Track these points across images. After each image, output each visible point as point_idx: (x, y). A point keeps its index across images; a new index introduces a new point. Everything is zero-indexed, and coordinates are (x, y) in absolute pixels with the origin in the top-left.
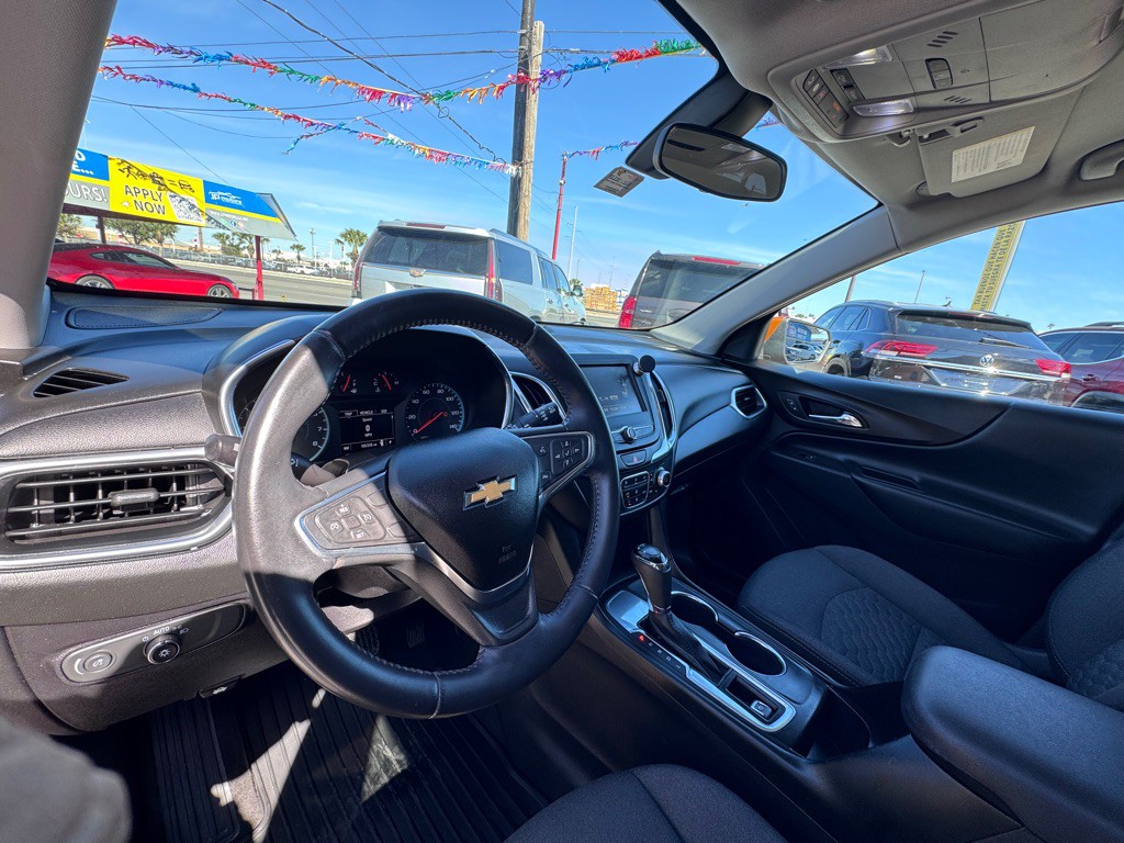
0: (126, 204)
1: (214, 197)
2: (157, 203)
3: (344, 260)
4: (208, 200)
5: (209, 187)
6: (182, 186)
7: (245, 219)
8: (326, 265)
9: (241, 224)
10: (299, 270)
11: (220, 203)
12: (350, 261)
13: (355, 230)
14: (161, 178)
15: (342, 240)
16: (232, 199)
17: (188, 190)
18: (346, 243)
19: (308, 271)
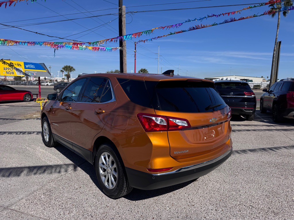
0: (4, 73)
1: (27, 67)
2: (12, 71)
3: (64, 77)
4: (25, 68)
5: (25, 64)
6: (18, 65)
7: (36, 72)
8: (56, 81)
9: (35, 74)
10: (46, 84)
11: (29, 68)
12: (66, 78)
13: (68, 65)
14: (13, 64)
15: (63, 70)
16: (32, 66)
17: (20, 66)
18: (65, 71)
19: (49, 84)
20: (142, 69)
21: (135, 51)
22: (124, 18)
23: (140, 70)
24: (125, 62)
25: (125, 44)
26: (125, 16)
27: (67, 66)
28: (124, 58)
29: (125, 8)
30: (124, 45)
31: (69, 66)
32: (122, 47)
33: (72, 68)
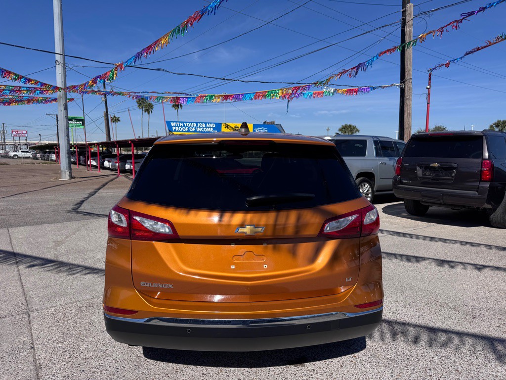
1: (257, 131)
13: (349, 124)
15: (340, 133)
16: (264, 130)
20: (499, 122)
21: (428, 87)
22: (410, 27)
23: (495, 124)
24: (408, 110)
25: (409, 75)
26: (412, 22)
27: (346, 125)
28: (407, 102)
29: (413, 7)
30: (408, 78)
31: (350, 126)
32: (404, 82)
33: (355, 127)
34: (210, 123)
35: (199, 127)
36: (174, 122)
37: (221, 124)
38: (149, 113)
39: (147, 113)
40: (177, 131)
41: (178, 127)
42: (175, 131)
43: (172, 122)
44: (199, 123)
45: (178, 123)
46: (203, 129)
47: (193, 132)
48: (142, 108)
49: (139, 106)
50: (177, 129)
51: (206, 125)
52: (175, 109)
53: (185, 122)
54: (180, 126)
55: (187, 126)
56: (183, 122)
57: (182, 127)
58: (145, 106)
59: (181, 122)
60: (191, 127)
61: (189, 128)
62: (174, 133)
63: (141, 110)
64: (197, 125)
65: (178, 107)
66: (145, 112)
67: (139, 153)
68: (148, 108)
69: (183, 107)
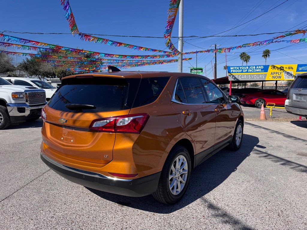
0: (270, 78)
1: (300, 69)
2: (280, 75)
4: (298, 71)
5: (299, 66)
14: (284, 67)
17: (291, 69)
34: (260, 66)
35: (251, 69)
36: (232, 67)
37: (269, 66)
38: (247, 62)
39: (245, 62)
40: (234, 73)
41: (235, 70)
42: (232, 72)
43: (231, 67)
44: (251, 66)
45: (235, 67)
46: (253, 70)
47: (245, 72)
48: (243, 59)
49: (241, 58)
50: (234, 71)
51: (256, 67)
52: (265, 58)
53: (240, 67)
54: (236, 69)
55: (241, 69)
56: (239, 67)
57: (238, 70)
58: (245, 58)
59: (238, 67)
60: (244, 69)
61: (243, 70)
62: (232, 74)
63: (242, 60)
64: (249, 68)
65: (267, 56)
66: (245, 61)
67: (239, 88)
68: (246, 59)
69: (270, 57)
